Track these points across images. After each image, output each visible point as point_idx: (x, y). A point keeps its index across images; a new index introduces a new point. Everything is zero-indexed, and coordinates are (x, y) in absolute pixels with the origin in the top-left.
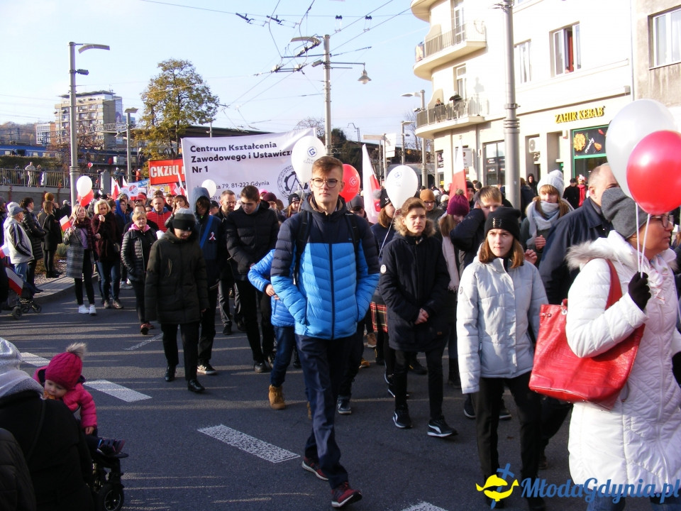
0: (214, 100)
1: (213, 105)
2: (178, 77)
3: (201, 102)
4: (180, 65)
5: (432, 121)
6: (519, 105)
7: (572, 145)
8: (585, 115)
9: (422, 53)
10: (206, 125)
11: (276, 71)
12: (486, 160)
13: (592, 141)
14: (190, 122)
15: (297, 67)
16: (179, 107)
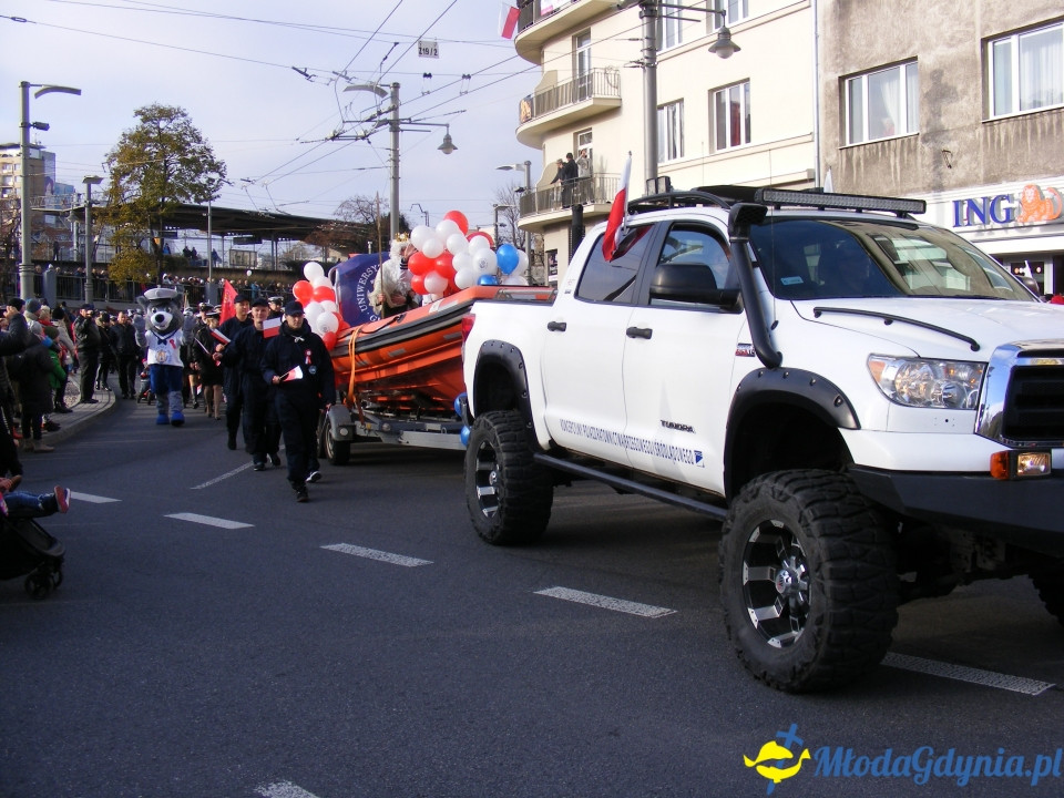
0: (219, 167)
1: (215, 176)
2: (164, 132)
3: (198, 172)
4: (167, 114)
5: (542, 208)
9: (529, 110)
10: (204, 204)
11: (333, 138)
14: (182, 199)
15: (362, 134)
16: (165, 177)
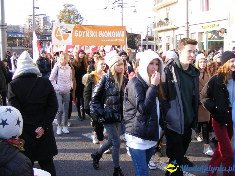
0: (82, 18)
1: (81, 20)
2: (69, 10)
3: (78, 19)
4: (70, 6)
5: (158, 27)
6: (189, 22)
7: (207, 36)
8: (212, 26)
9: (155, 3)
11: (105, 9)
12: (177, 41)
13: (214, 35)
16: (70, 21)
